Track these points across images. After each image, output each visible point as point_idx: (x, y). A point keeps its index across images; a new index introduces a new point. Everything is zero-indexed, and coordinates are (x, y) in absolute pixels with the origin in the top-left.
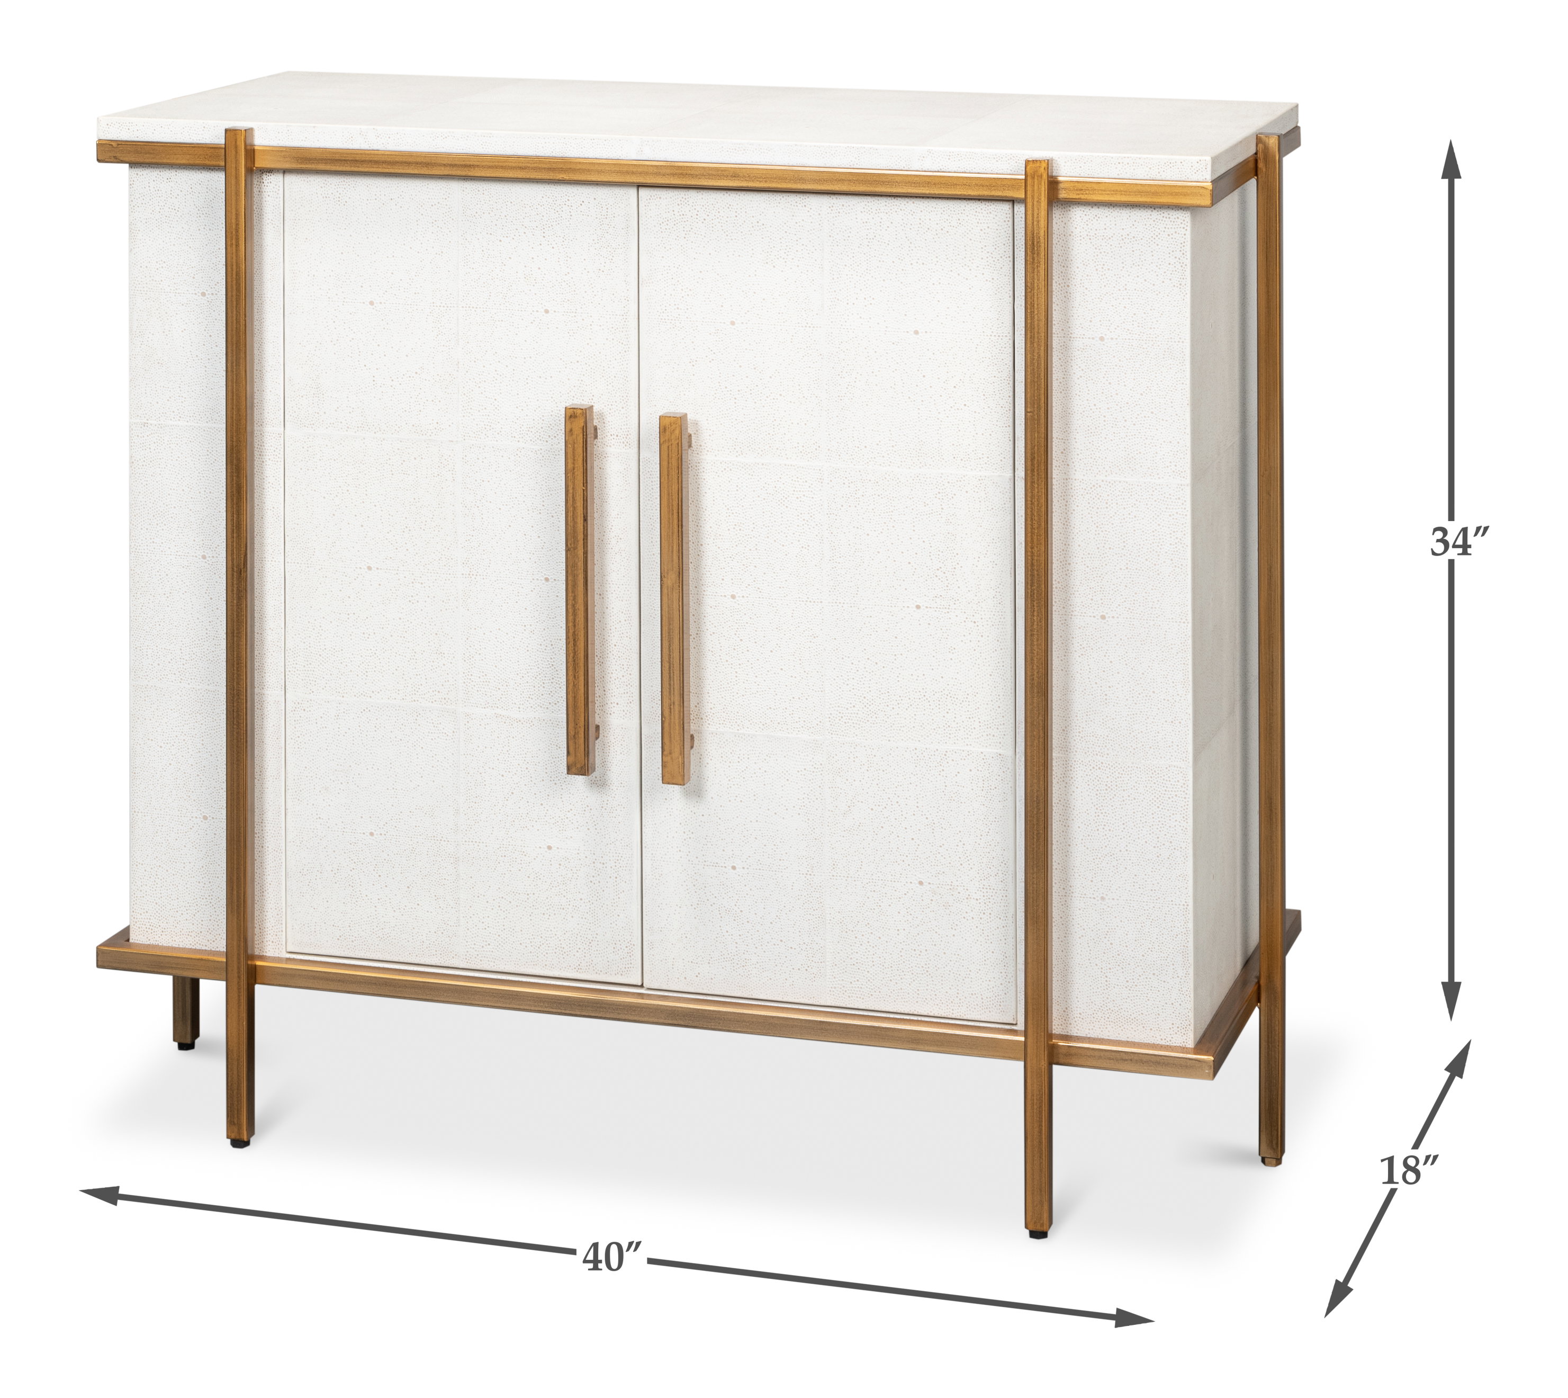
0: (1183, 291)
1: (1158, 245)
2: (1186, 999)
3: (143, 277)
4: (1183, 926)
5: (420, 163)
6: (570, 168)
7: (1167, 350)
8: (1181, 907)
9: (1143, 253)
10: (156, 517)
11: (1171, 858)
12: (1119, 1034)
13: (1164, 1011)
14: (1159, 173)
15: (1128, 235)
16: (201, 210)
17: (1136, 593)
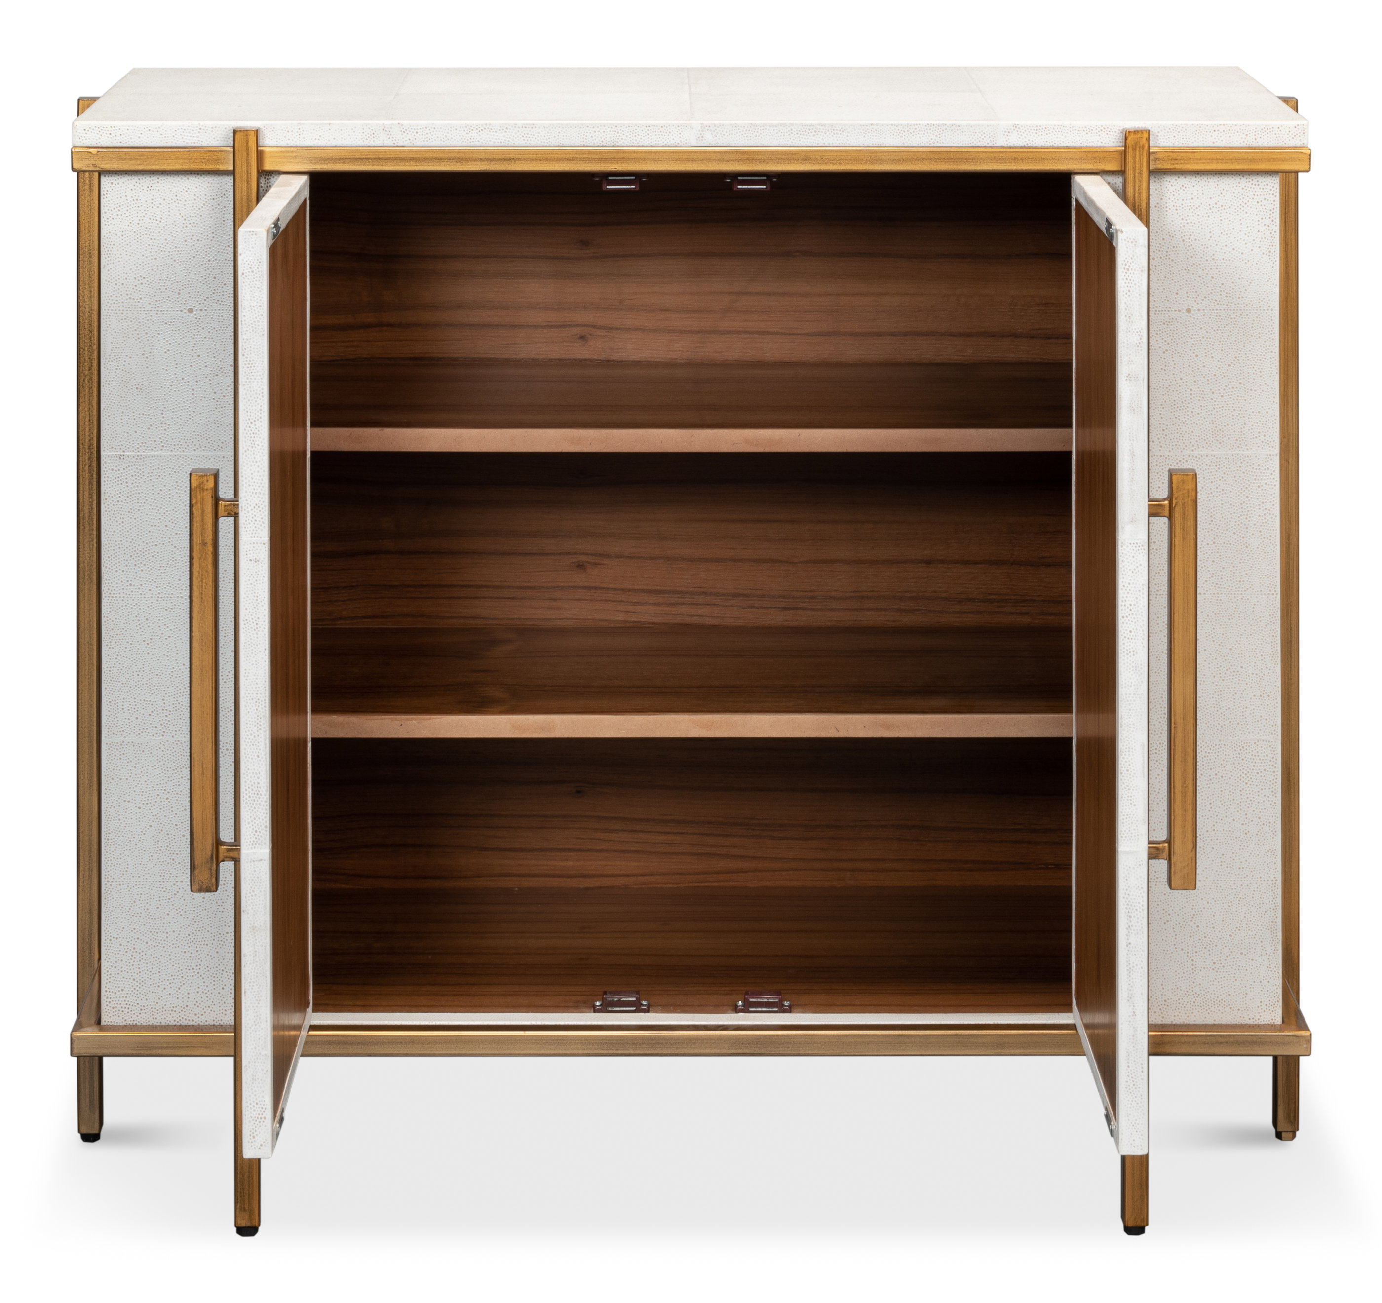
0: (1272, 258)
1: (1246, 213)
2: (1274, 975)
3: (119, 295)
4: (1271, 902)
5: (453, 159)
6: (624, 158)
7: (1255, 319)
8: (1270, 882)
9: (1231, 222)
10: (133, 557)
11: (1259, 834)
12: (1205, 1018)
13: (1252, 989)
14: (1256, 139)
15: (1216, 204)
16: (187, 219)
17: (1223, 568)
